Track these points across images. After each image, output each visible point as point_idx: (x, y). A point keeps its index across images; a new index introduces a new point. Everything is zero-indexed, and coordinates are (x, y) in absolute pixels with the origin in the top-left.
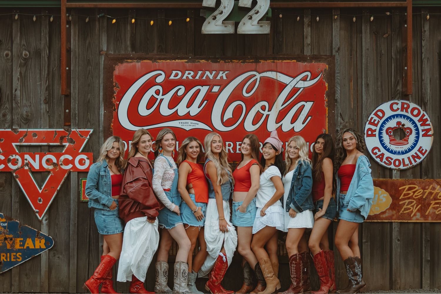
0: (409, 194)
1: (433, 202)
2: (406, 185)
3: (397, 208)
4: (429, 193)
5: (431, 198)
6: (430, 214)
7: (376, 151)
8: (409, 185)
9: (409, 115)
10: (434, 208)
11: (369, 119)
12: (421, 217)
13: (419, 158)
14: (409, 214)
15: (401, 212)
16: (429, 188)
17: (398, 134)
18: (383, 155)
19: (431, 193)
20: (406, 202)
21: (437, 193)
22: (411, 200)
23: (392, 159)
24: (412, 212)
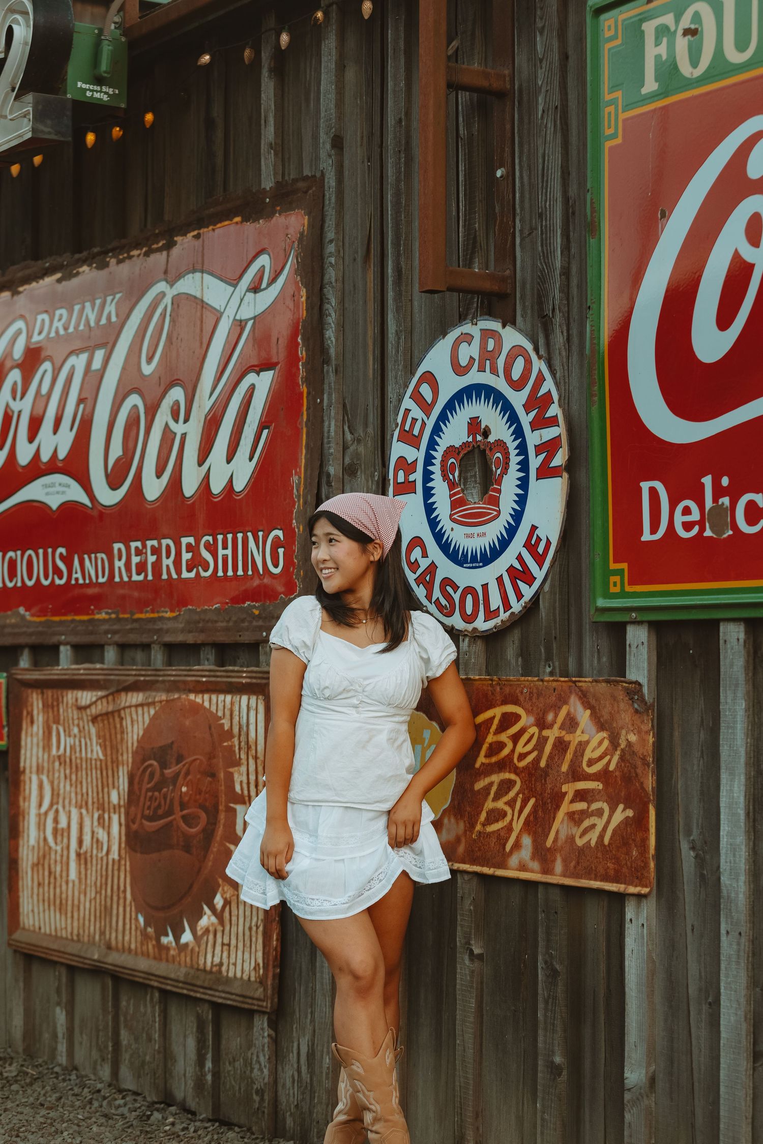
0: (501, 746)
1: (569, 789)
2: (495, 707)
3: (468, 809)
4: (555, 745)
5: (565, 768)
6: (560, 843)
7: (417, 553)
8: (505, 702)
9: (500, 384)
10: (571, 815)
11: (399, 420)
12: (533, 858)
13: (529, 579)
14: (502, 838)
15: (478, 827)
16: (554, 722)
17: (475, 476)
18: (432, 568)
19: (561, 746)
20: (491, 784)
21: (580, 743)
22: (507, 775)
23: (455, 588)
24: (509, 829)
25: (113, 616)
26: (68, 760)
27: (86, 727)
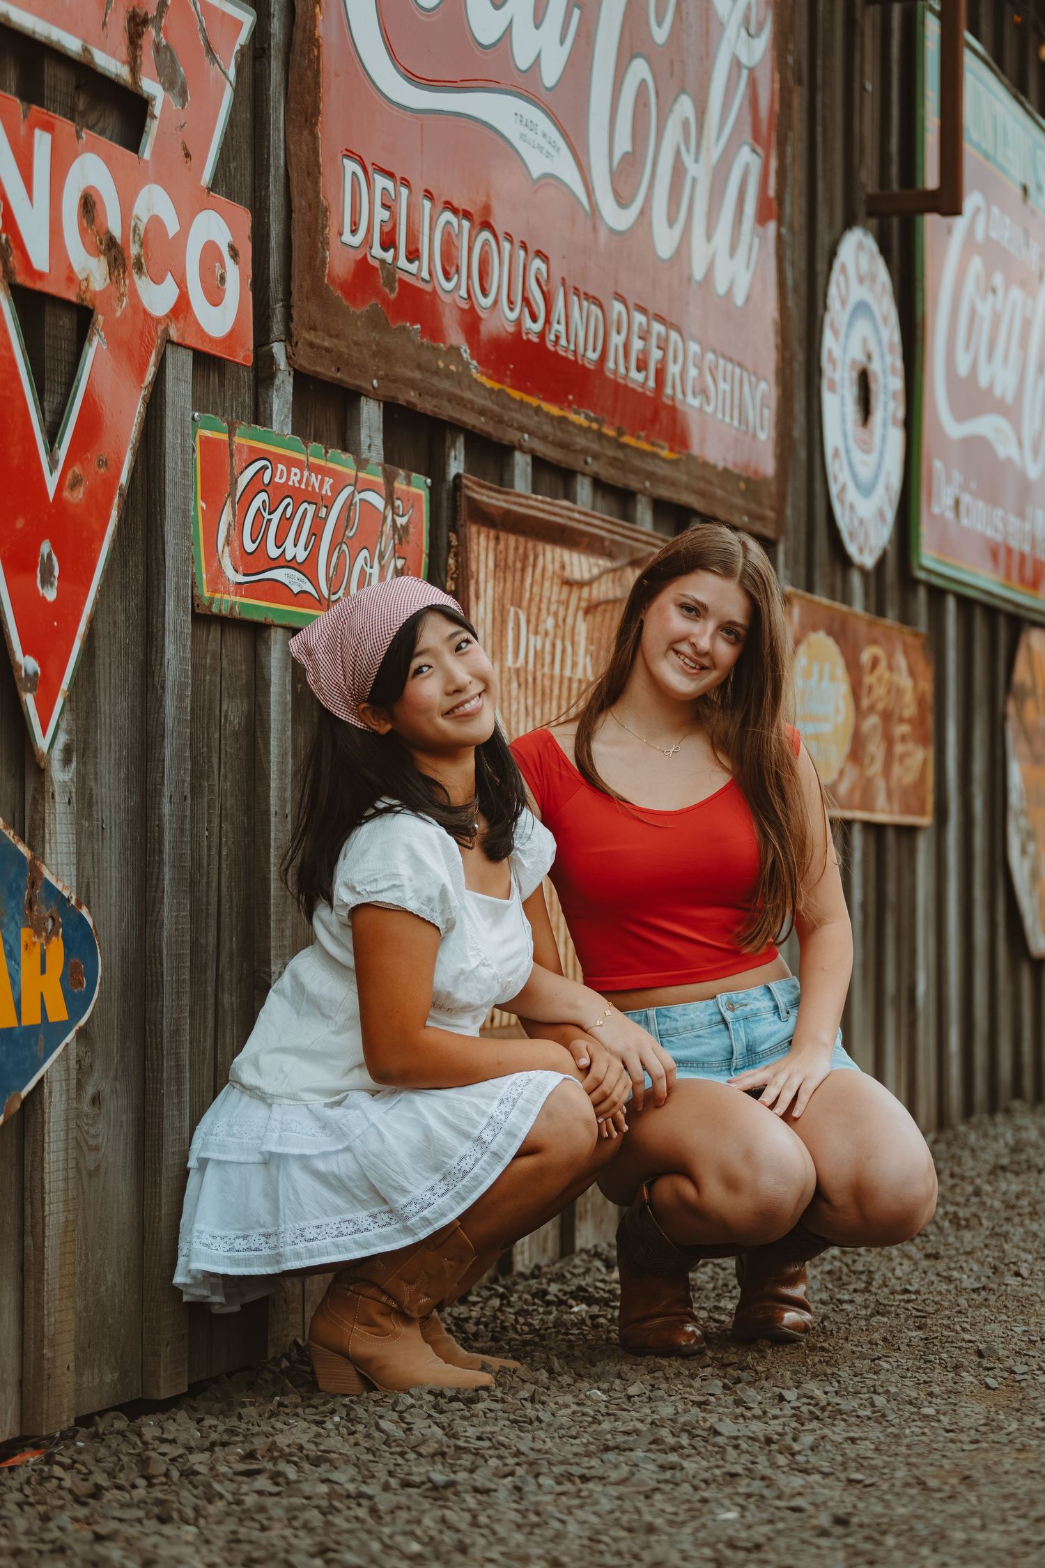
0: (873, 687)
2: (869, 646)
3: (860, 753)
9: (877, 313)
11: (829, 303)
16: (894, 667)
20: (869, 727)
24: (877, 773)
25: (595, 426)
26: (530, 680)
27: (570, 620)
